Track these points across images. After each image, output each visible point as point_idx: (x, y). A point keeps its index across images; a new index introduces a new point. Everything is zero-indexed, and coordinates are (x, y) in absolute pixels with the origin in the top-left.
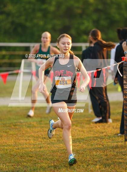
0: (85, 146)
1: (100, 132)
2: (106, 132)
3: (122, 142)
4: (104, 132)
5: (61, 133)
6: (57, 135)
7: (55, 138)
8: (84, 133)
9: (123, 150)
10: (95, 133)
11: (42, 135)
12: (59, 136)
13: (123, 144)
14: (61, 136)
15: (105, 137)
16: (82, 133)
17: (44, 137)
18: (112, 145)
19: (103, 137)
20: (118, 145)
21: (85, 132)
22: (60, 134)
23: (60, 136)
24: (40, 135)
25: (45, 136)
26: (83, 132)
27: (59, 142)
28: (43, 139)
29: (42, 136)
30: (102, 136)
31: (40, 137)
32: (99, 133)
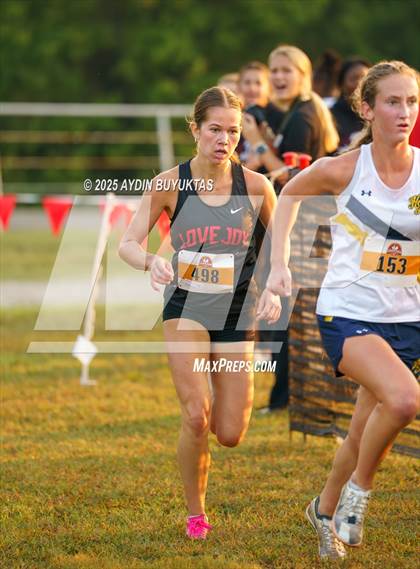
3: (281, 433)
5: (81, 403)
6: (69, 408)
7: (63, 419)
9: (282, 461)
11: (19, 411)
12: (75, 415)
13: (284, 438)
14: (82, 412)
16: (152, 402)
17: (25, 415)
18: (249, 443)
20: (267, 443)
21: (162, 399)
22: (78, 406)
23: (78, 414)
24: (13, 411)
25: (30, 414)
26: (156, 398)
28: (21, 423)
29: (18, 414)
31: (11, 418)
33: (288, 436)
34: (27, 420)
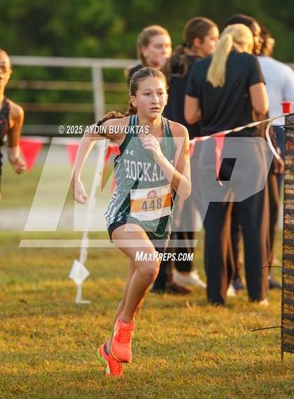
0: (165, 361)
1: (198, 322)
2: (217, 323)
3: (271, 353)
4: (210, 322)
5: (82, 320)
8: (150, 321)
9: (281, 378)
10: (185, 324)
11: (28, 326)
12: (79, 330)
13: (276, 357)
14: (85, 329)
15: (217, 335)
16: (145, 321)
17: (35, 330)
19: (212, 336)
20: (261, 362)
21: (153, 318)
22: (80, 323)
23: (82, 330)
25: (39, 329)
26: (148, 318)
27: (83, 346)
29: (27, 330)
30: (209, 333)
32: (195, 323)
33: (279, 355)
34: (37, 334)
